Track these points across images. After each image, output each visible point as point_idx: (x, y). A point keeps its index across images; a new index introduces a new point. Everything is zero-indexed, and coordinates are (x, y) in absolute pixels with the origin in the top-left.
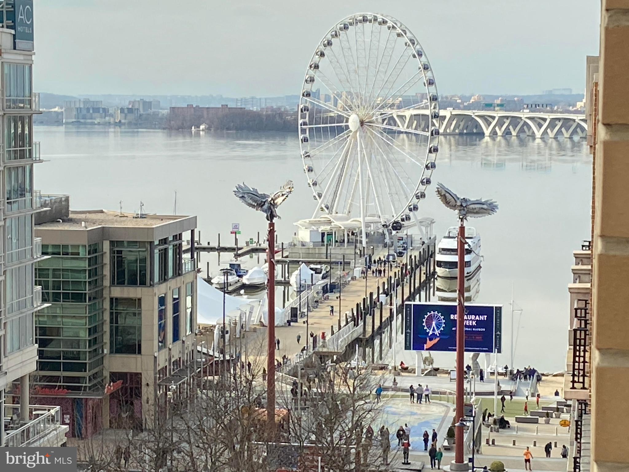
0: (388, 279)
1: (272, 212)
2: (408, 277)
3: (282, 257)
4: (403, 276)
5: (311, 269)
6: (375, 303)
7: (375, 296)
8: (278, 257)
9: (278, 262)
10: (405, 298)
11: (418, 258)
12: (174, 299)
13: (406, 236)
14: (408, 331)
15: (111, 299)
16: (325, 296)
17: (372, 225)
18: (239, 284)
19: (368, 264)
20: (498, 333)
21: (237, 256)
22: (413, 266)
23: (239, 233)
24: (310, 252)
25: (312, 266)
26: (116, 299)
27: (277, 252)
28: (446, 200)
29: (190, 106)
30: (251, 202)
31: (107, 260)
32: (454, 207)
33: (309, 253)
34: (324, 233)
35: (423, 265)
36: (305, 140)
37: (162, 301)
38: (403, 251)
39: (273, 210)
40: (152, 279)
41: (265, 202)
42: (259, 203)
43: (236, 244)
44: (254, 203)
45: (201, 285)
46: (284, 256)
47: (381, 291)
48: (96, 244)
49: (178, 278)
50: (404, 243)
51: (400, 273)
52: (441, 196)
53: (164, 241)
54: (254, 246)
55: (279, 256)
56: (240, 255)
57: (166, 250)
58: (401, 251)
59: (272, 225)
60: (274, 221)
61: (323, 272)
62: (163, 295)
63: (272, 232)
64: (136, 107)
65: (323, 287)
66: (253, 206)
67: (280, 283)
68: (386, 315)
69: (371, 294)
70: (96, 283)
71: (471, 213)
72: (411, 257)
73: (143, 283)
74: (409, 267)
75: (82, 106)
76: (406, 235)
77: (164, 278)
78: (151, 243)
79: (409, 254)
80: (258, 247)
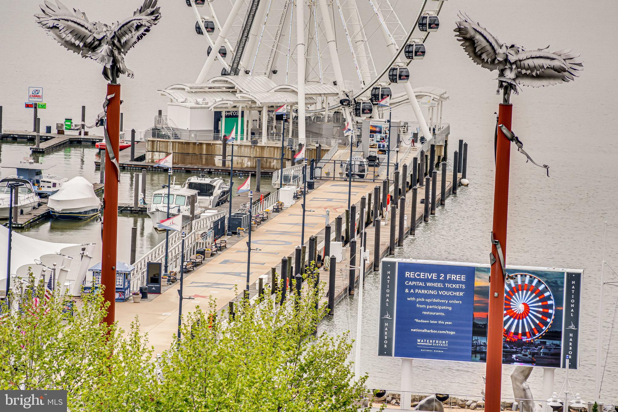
0: (347, 211)
1: (115, 62)
2: (389, 207)
3: (133, 159)
4: (380, 206)
5: (192, 186)
7: (320, 247)
8: (124, 158)
9: (124, 168)
10: (382, 249)
11: (410, 171)
13: (387, 125)
14: (387, 316)
16: (218, 241)
17: (319, 99)
18: (42, 211)
19: (308, 179)
20: (572, 327)
22: (400, 187)
23: (44, 106)
24: (191, 151)
25: (194, 179)
27: (123, 148)
28: (475, 48)
30: (70, 38)
32: (492, 63)
33: (188, 154)
34: (220, 112)
35: (421, 184)
38: (381, 156)
39: (119, 57)
41: (100, 41)
42: (89, 40)
43: (37, 128)
44: (77, 43)
46: (136, 155)
47: (333, 235)
50: (382, 139)
51: (373, 201)
52: (465, 39)
54: (75, 134)
55: (127, 156)
56: (42, 152)
58: (374, 155)
59: (114, 89)
60: (118, 81)
61: (217, 192)
65: (216, 224)
66: (77, 48)
67: (127, 211)
68: (341, 283)
69: (313, 241)
71: (526, 76)
72: (397, 166)
74: (392, 188)
76: (389, 121)
79: (393, 161)
80: (82, 136)
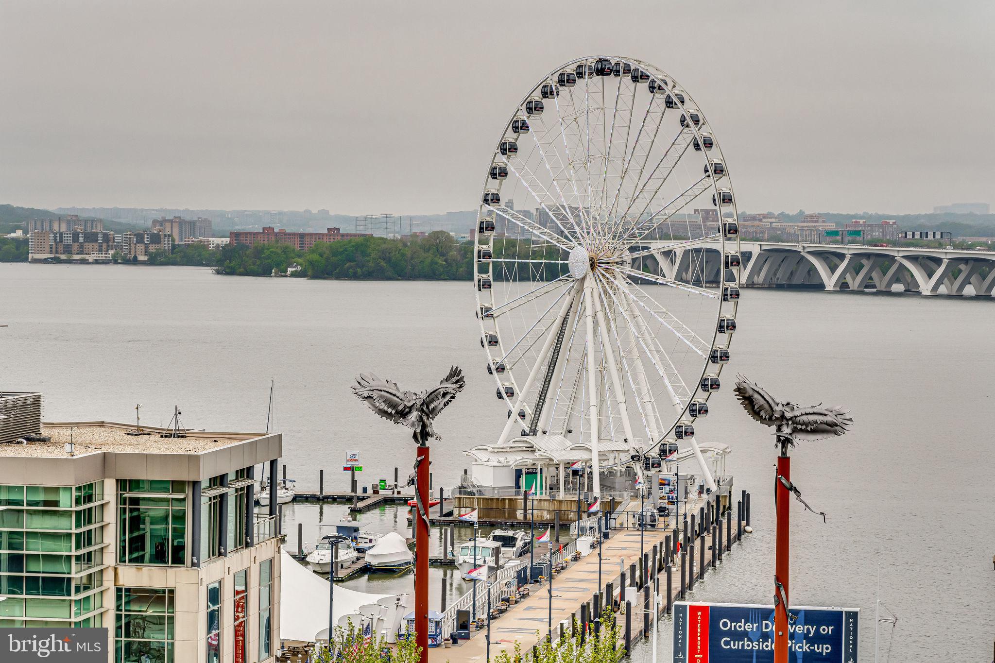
0: (640, 559)
1: (424, 426)
2: (679, 554)
3: (442, 515)
4: (670, 553)
5: (496, 538)
7: (616, 592)
8: (434, 514)
9: (433, 523)
10: (674, 593)
11: (698, 520)
12: (237, 593)
13: (675, 478)
14: (680, 656)
15: (119, 590)
16: (521, 589)
17: (612, 456)
18: (360, 565)
19: (603, 530)
21: (355, 512)
22: (689, 535)
23: (360, 469)
24: (494, 506)
25: (498, 532)
26: (128, 590)
27: (432, 505)
28: (753, 406)
29: (268, 231)
30: (383, 406)
31: (111, 516)
32: (769, 420)
33: (492, 509)
34: (521, 470)
35: (709, 532)
36: (487, 285)
37: (214, 596)
38: (670, 507)
39: (428, 422)
40: (195, 552)
41: (411, 408)
42: (400, 408)
43: (354, 489)
44: (390, 410)
45: (288, 566)
46: (445, 511)
47: (628, 582)
48: (90, 486)
49: (246, 552)
50: (671, 491)
51: (664, 549)
52: (745, 398)
53: (220, 480)
54: (388, 493)
55: (436, 512)
56: (360, 511)
57: (223, 497)
59: (423, 451)
61: (519, 544)
62: (217, 585)
63: (423, 466)
64: (167, 231)
65: (519, 573)
66: (389, 415)
67: (437, 563)
68: (637, 626)
69: (610, 587)
70: (89, 560)
71: (801, 431)
72: (685, 516)
73: (178, 559)
74: (681, 537)
75: (64, 228)
76: (677, 474)
77: (218, 550)
78: (195, 484)
79: (682, 511)
80: (396, 495)
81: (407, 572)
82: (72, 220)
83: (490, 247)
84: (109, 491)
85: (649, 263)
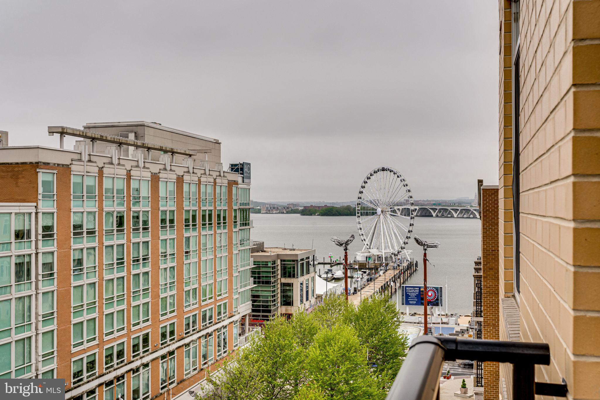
0: (394, 276)
1: (346, 247)
4: (400, 274)
5: (362, 272)
6: (389, 286)
7: (389, 283)
9: (348, 268)
10: (401, 283)
11: (406, 267)
12: (306, 284)
13: (401, 258)
14: (403, 297)
15: (281, 284)
16: (368, 283)
17: (387, 253)
18: (333, 278)
19: (386, 269)
20: (441, 298)
21: (331, 266)
24: (362, 265)
25: (362, 270)
26: (283, 283)
27: (348, 264)
28: (418, 242)
29: (312, 206)
30: (337, 243)
31: (279, 267)
32: (422, 245)
34: (367, 257)
35: (409, 270)
36: (359, 217)
37: (302, 284)
38: (400, 264)
40: (297, 275)
41: (343, 243)
42: (341, 243)
43: (331, 261)
45: (317, 278)
46: (351, 266)
47: (391, 281)
48: (275, 261)
49: (308, 275)
50: (400, 261)
52: (416, 240)
53: (302, 260)
55: (349, 266)
56: (332, 266)
57: (303, 263)
59: (346, 253)
60: (347, 251)
61: (367, 273)
62: (302, 282)
63: (346, 256)
64: (290, 206)
65: (367, 279)
66: (339, 245)
67: (349, 277)
68: (393, 290)
69: (387, 282)
70: (275, 277)
71: (429, 247)
73: (294, 277)
74: (403, 271)
75: (268, 206)
77: (302, 275)
78: (297, 260)
79: (403, 265)
81: (343, 279)
82: (270, 204)
83: (360, 208)
84: (279, 262)
85: (394, 211)
